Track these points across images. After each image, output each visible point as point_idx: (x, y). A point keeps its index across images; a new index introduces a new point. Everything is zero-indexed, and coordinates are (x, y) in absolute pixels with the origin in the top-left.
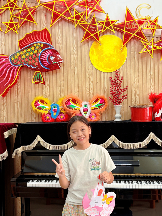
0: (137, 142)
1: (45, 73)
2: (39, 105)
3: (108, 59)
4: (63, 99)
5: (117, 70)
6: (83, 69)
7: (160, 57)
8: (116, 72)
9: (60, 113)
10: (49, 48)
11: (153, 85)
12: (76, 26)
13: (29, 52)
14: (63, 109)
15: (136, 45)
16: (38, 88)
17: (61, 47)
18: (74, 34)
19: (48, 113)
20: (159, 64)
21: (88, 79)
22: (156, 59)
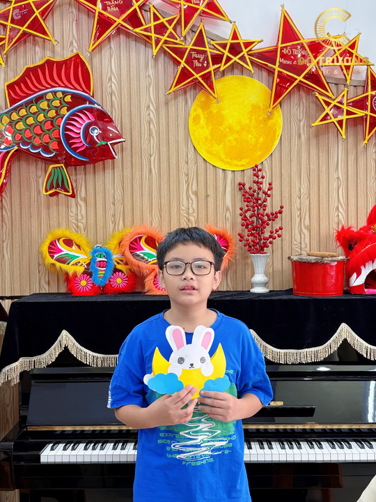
0: (308, 347)
1: (76, 169)
2: (62, 251)
3: (236, 136)
4: (121, 235)
5: (256, 166)
6: (173, 161)
7: (360, 137)
8: (254, 170)
9: (116, 270)
10: (87, 105)
11: (342, 203)
12: (155, 52)
13: (34, 114)
14: (122, 261)
15: (303, 103)
16: (55, 208)
17: (115, 103)
18: (151, 72)
19: (84, 273)
20: (359, 153)
21: (185, 186)
22: (351, 139)
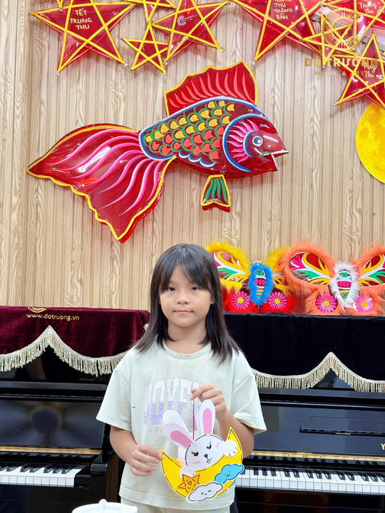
1: (232, 182)
2: (219, 265)
10: (251, 114)
12: (325, 61)
16: (208, 222)
17: (278, 114)
18: (317, 82)
21: (349, 203)
